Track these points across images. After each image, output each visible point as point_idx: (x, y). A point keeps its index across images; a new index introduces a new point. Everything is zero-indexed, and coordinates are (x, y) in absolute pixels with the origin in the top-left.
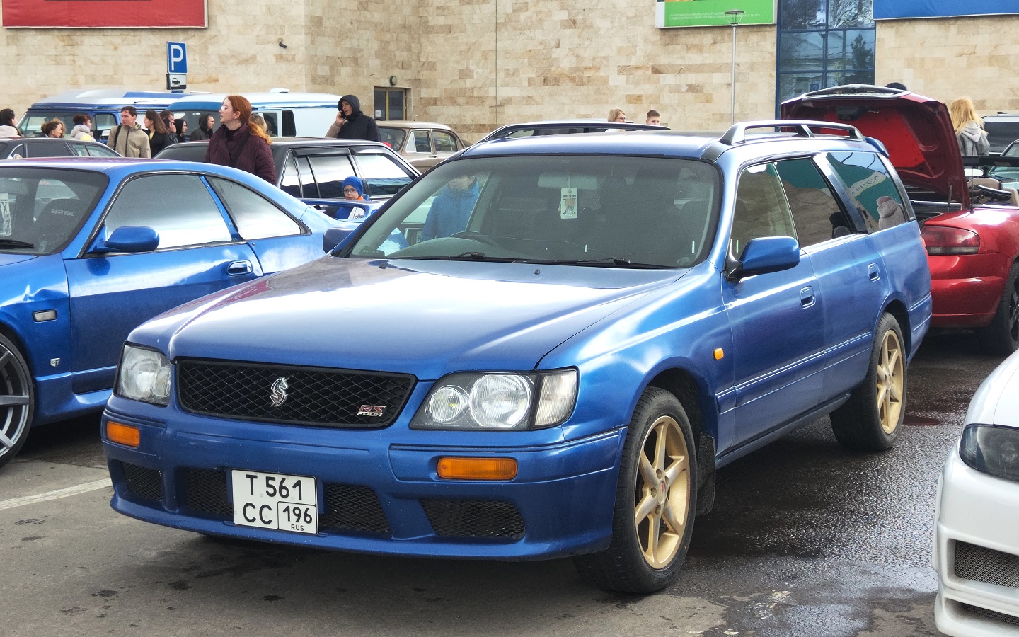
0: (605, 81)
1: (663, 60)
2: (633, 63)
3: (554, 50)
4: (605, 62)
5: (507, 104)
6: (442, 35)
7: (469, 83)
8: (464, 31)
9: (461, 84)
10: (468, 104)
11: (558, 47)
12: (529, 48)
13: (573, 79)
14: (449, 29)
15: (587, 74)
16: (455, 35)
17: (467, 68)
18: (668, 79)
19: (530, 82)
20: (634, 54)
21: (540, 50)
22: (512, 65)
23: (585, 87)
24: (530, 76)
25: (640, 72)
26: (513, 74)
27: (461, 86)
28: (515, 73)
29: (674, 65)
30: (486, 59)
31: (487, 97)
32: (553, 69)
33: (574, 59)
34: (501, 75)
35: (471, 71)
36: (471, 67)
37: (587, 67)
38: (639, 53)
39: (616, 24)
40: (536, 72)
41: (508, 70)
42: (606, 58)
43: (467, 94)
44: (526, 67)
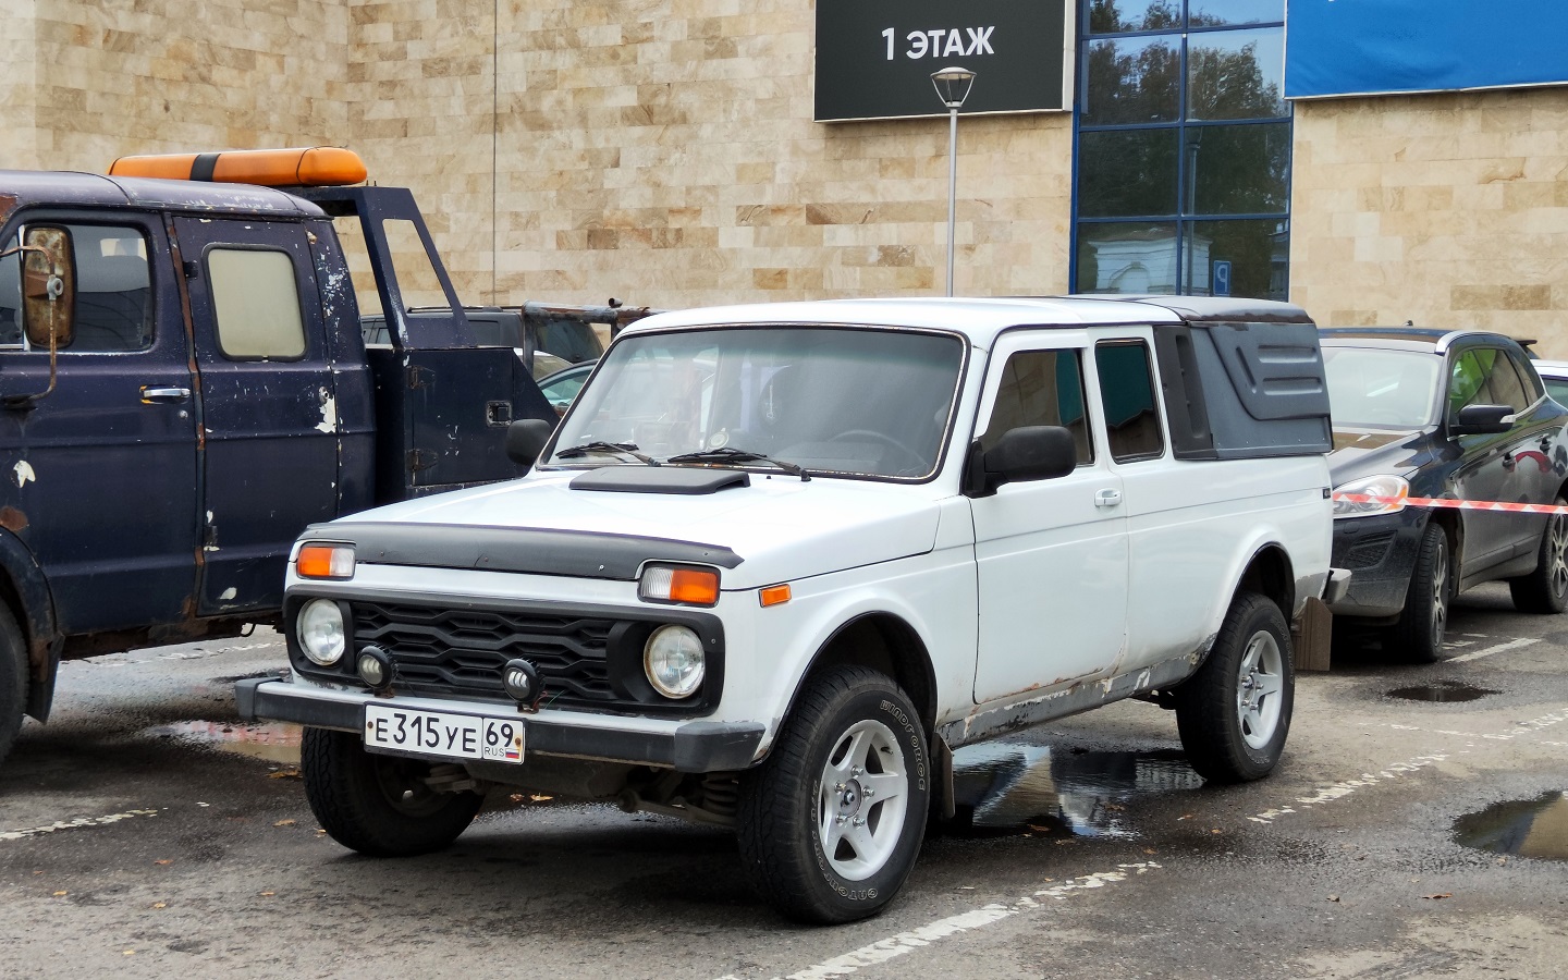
0: (711, 238)
1: (832, 194)
2: (768, 200)
3: (610, 172)
4: (711, 198)
5: (515, 288)
6: (390, 141)
8: (431, 132)
11: (616, 164)
12: (558, 168)
13: (645, 235)
14: (404, 128)
15: (674, 223)
16: (416, 140)
17: (438, 210)
18: (841, 236)
19: (561, 240)
20: (771, 180)
21: (581, 171)
22: (524, 207)
23: (670, 252)
24: (560, 228)
25: (781, 221)
26: (528, 223)
28: (532, 220)
29: (853, 205)
30: (474, 192)
31: (475, 273)
32: (606, 213)
33: (648, 192)
34: (504, 224)
35: (446, 217)
36: (445, 209)
37: (675, 208)
38: (780, 178)
39: (735, 117)
40: (574, 219)
41: (517, 215)
42: (712, 189)
44: (552, 208)
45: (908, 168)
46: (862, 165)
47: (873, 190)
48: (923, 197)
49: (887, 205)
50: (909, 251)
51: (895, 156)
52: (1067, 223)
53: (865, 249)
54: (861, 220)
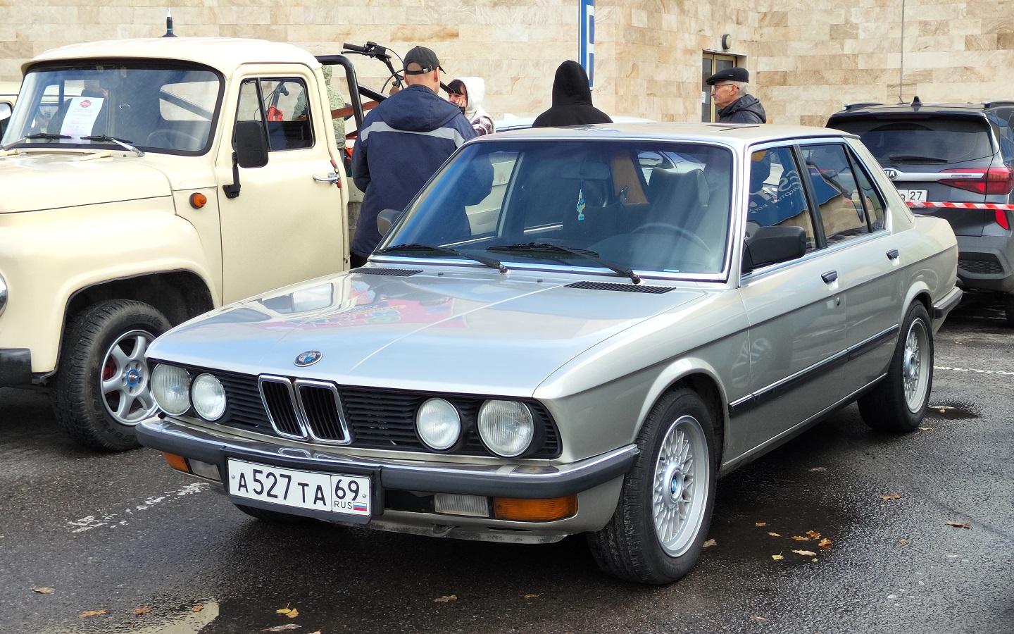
5: (922, 81)
7: (849, 46)
9: (834, 48)
10: (846, 81)
17: (847, 22)
19: (969, 43)
22: (933, 17)
24: (969, 33)
26: (937, 29)
27: (834, 52)
28: (941, 27)
30: (883, 6)
31: (883, 71)
34: (913, 32)
35: (855, 27)
36: (854, 20)
40: (983, 25)
41: (926, 23)
43: (844, 65)
44: (961, 17)
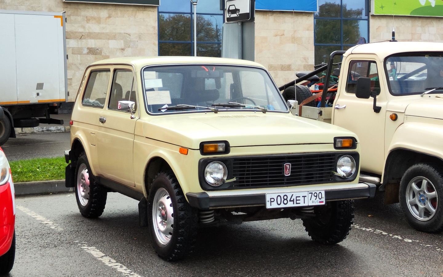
45: (98, 21)
46: (79, 18)
47: (84, 27)
48: (104, 31)
49: (90, 33)
50: (100, 50)
51: (93, 16)
52: (157, 42)
53: (81, 49)
54: (79, 38)
